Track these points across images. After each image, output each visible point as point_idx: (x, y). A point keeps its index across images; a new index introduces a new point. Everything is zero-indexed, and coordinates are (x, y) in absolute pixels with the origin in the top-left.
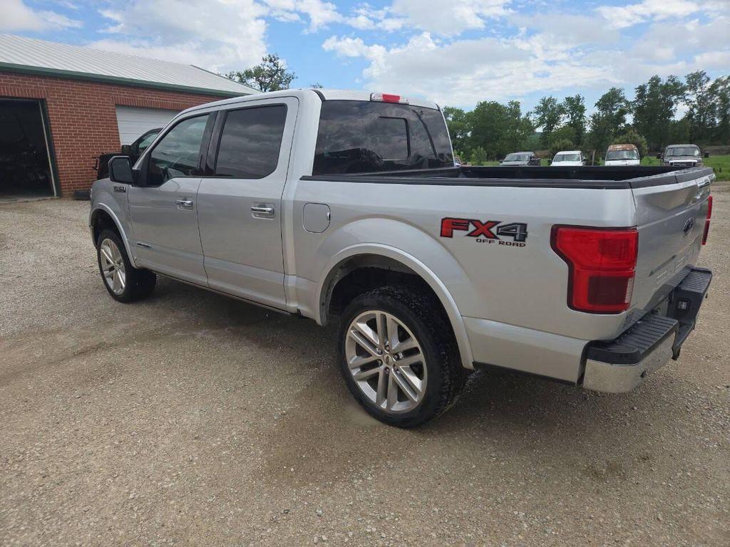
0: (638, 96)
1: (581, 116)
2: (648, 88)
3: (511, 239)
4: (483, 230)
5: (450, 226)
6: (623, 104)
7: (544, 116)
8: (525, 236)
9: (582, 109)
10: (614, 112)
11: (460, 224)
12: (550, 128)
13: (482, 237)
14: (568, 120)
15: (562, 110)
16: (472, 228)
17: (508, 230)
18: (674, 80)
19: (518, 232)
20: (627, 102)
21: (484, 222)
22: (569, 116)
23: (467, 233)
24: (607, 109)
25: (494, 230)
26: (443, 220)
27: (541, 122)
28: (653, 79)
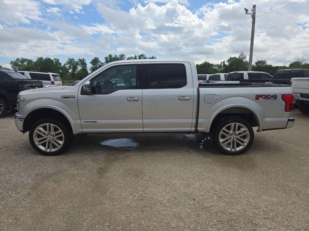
0: (106, 61)
1: (86, 67)
2: (108, 58)
3: (273, 98)
4: (267, 97)
5: (258, 97)
6: (100, 63)
7: (70, 65)
8: (277, 97)
9: (85, 64)
10: (98, 66)
11: (261, 96)
12: (74, 70)
13: (267, 99)
14: (81, 68)
15: (77, 64)
16: (264, 97)
17: (273, 96)
18: (116, 56)
19: (275, 97)
20: (101, 63)
21: (267, 95)
22: (81, 67)
23: (262, 98)
24: (95, 65)
25: (269, 97)
26: (256, 96)
27: (70, 68)
28: (110, 55)
